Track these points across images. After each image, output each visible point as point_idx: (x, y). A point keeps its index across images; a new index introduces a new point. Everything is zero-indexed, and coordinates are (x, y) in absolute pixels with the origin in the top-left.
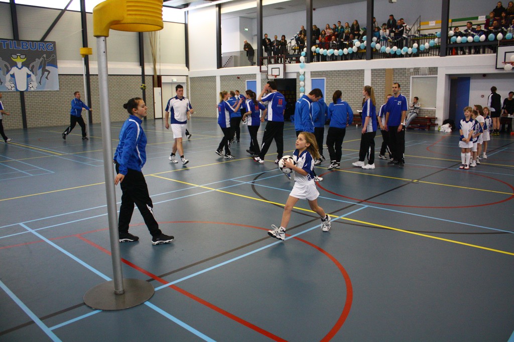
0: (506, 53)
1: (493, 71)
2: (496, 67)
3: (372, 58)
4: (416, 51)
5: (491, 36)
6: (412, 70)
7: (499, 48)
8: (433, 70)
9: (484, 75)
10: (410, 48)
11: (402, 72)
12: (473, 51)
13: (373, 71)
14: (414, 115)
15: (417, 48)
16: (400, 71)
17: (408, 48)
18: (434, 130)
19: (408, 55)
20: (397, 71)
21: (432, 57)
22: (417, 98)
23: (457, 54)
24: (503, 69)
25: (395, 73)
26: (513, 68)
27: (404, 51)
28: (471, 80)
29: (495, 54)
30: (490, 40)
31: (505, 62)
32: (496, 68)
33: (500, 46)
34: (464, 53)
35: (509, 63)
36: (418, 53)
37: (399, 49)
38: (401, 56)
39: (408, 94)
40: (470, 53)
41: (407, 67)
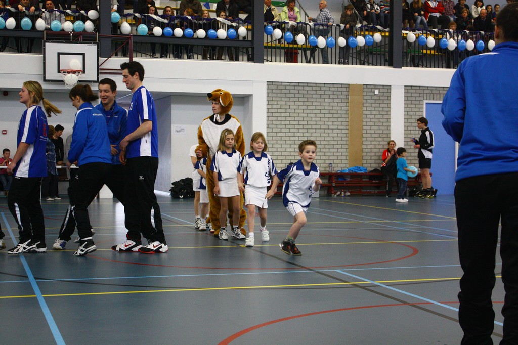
0: (59, 54)
2: (44, 77)
5: (26, 22)
7: (47, 44)
9: (5, 92)
30: (24, 28)
32: (45, 80)
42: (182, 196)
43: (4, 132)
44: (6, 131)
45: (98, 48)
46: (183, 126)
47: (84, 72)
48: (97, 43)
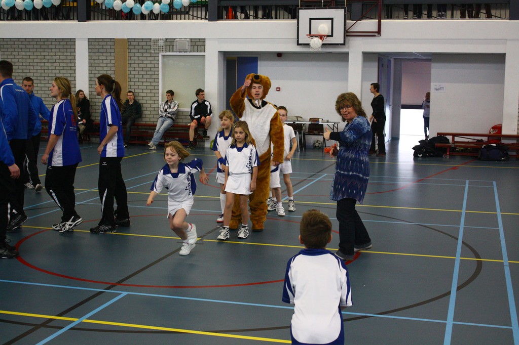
0: (311, 19)
1: (293, 48)
2: (298, 41)
3: (88, 18)
4: (166, 9)
6: (161, 43)
7: (300, 10)
8: (198, 44)
9: (280, 55)
10: (157, 4)
11: (144, 45)
12: (260, 14)
13: (91, 41)
14: (168, 122)
15: (169, 4)
16: (140, 43)
17: (154, 3)
18: (203, 148)
19: (152, 16)
20: (136, 43)
21: (195, 21)
22: (171, 93)
23: (235, 18)
24: (308, 45)
25: (131, 47)
26: (323, 44)
27: (146, 8)
28: (259, 62)
29: (296, 21)
31: (311, 35)
32: (298, 44)
33: (302, 9)
34: (247, 17)
35: (316, 36)
36: (171, 13)
37: (138, 5)
38: (143, 17)
39: (156, 84)
40: (256, 17)
41: (153, 37)
42: (421, 155)
43: (278, 89)
44: (279, 88)
45: (345, 12)
46: (443, 85)
47: (332, 36)
48: (345, 8)
